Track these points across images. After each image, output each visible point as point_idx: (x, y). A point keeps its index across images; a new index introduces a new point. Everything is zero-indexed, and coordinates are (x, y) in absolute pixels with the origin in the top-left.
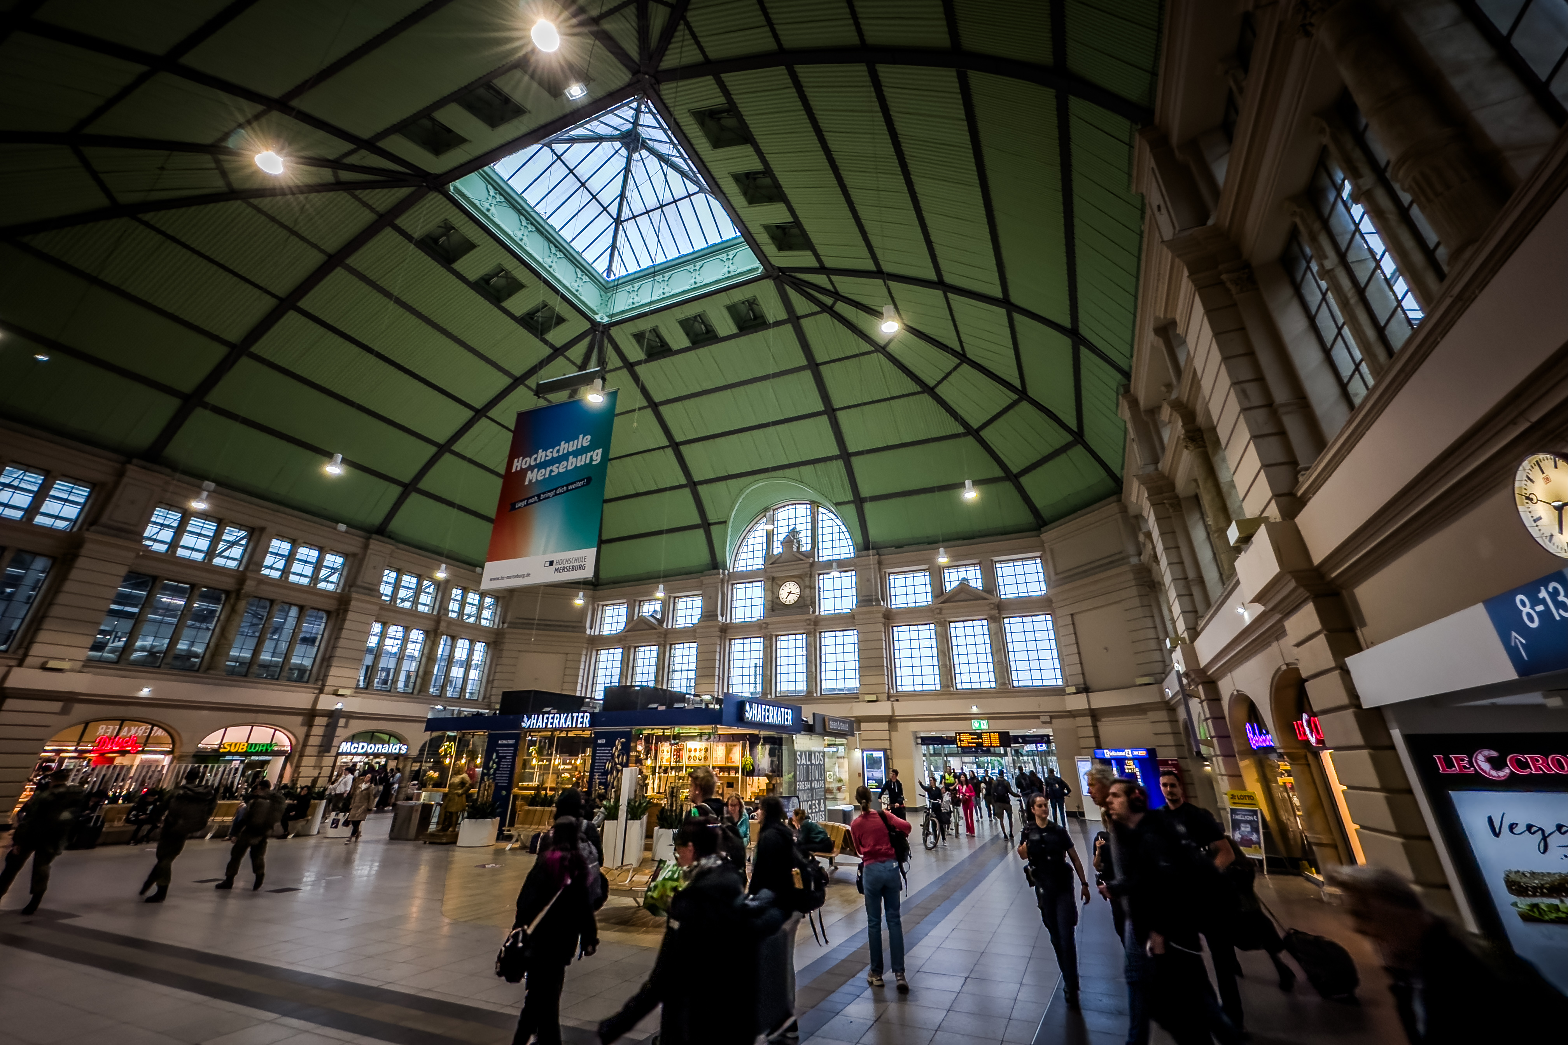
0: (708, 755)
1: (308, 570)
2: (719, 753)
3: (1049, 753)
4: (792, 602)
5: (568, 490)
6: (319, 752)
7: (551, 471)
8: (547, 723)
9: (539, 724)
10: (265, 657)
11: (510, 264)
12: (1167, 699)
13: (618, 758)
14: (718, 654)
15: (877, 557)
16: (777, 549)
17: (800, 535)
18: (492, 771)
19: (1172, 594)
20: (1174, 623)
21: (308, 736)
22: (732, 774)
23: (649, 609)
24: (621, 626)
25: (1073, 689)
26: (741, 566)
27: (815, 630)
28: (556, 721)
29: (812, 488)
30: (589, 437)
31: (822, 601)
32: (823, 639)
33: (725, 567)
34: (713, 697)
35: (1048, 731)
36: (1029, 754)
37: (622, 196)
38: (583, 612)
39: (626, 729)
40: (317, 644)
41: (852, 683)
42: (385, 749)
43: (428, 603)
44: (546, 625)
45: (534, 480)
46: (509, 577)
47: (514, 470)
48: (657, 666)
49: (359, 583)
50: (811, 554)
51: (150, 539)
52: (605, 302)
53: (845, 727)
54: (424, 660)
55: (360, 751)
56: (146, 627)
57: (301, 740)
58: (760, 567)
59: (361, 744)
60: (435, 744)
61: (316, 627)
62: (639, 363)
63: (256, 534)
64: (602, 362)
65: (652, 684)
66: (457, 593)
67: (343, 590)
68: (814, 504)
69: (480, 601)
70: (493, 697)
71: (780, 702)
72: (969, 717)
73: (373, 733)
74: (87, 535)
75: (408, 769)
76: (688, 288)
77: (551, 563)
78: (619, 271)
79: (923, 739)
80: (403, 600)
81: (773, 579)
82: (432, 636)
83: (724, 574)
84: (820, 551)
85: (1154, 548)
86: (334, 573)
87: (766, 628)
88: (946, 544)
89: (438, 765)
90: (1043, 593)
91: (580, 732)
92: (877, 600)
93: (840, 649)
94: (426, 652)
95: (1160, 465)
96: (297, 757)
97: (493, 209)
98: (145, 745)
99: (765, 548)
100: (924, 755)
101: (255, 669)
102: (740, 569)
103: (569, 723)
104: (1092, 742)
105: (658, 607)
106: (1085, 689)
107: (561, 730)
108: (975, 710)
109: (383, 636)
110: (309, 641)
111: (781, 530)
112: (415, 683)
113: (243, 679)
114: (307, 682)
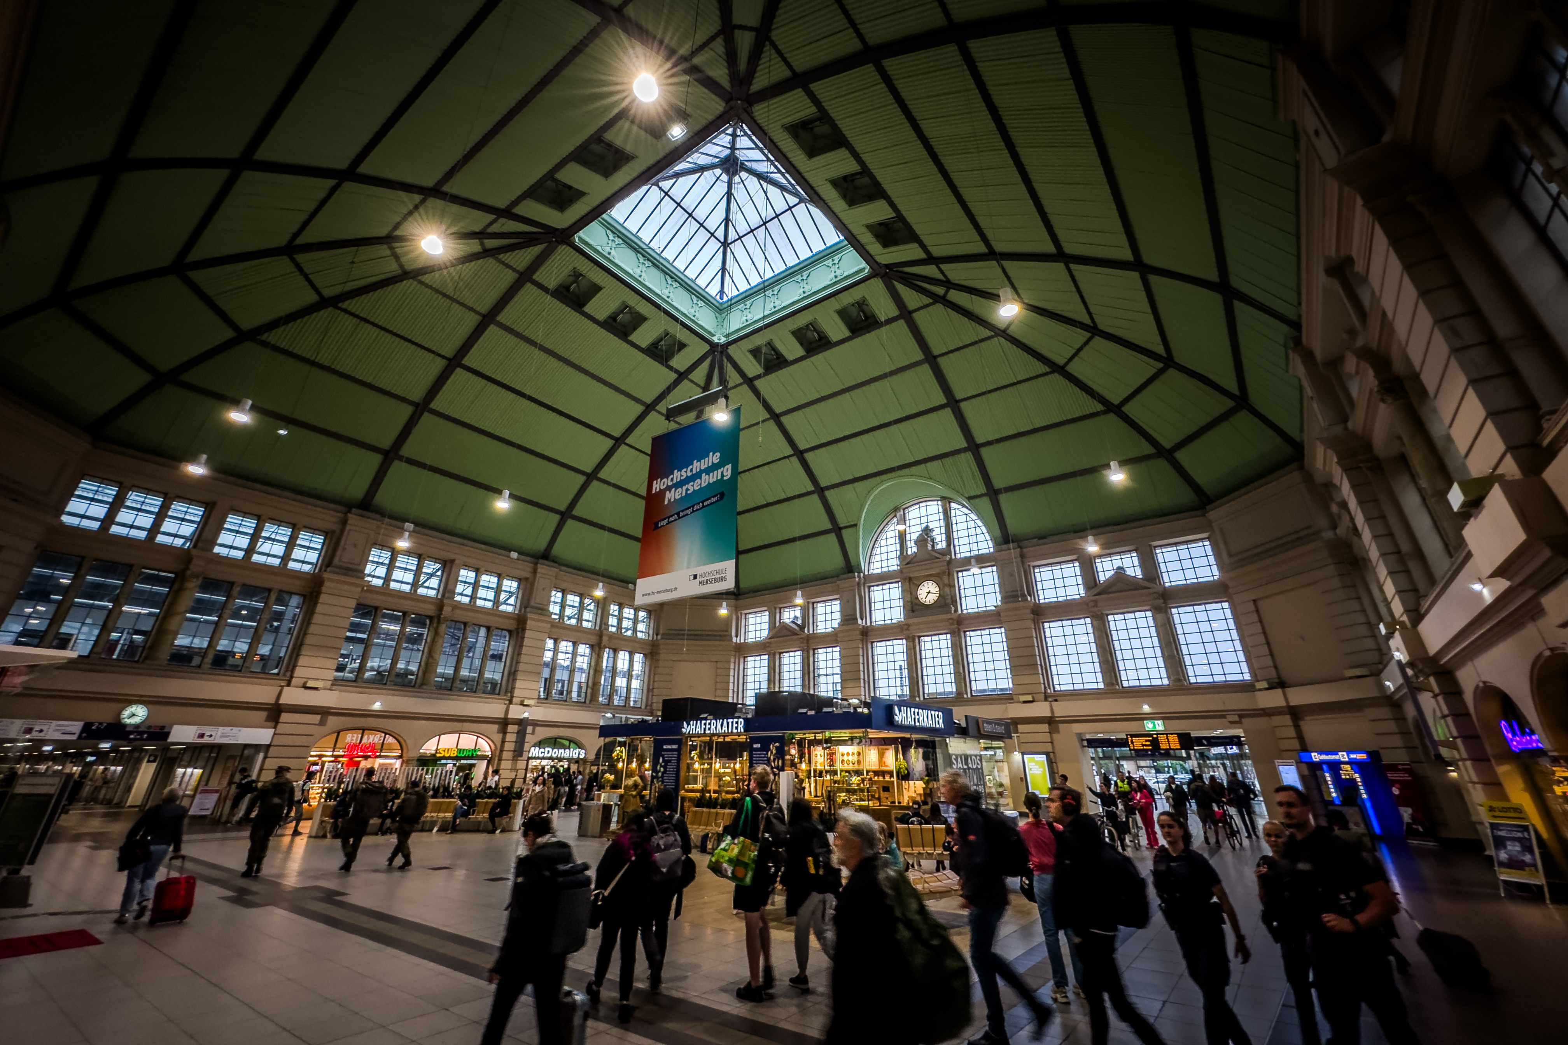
0: (861, 760)
1: (491, 595)
2: (872, 759)
3: (1242, 756)
4: (932, 602)
5: (704, 507)
6: (514, 757)
7: (687, 489)
8: (705, 729)
9: (698, 730)
10: (464, 673)
11: (633, 301)
12: (1388, 693)
13: (774, 762)
14: (861, 658)
15: (1018, 550)
16: (912, 549)
17: (934, 533)
18: (660, 774)
19: (1382, 572)
20: (1388, 604)
21: (503, 741)
22: (887, 778)
23: (789, 616)
24: (765, 634)
25: (1264, 685)
26: (876, 568)
27: (959, 630)
28: (713, 727)
29: (942, 484)
30: (718, 454)
31: (963, 599)
32: (968, 639)
33: (860, 571)
34: (861, 701)
35: (1239, 732)
36: (1218, 757)
37: (727, 220)
38: (727, 621)
39: (779, 733)
40: (503, 660)
41: (1004, 682)
42: (567, 753)
43: (591, 619)
44: (696, 636)
45: (672, 500)
46: (658, 592)
47: (654, 492)
48: (803, 670)
49: (533, 603)
50: (947, 552)
51: (369, 575)
52: (721, 324)
53: (1000, 730)
54: (592, 672)
55: (546, 755)
56: (374, 651)
57: (498, 746)
58: (895, 568)
59: (547, 749)
60: (608, 749)
61: (501, 645)
62: (758, 377)
63: (448, 565)
64: (723, 381)
65: (799, 690)
66: (614, 609)
67: (520, 611)
68: (946, 501)
69: (635, 615)
70: (654, 705)
71: (929, 704)
72: (1142, 718)
73: (556, 739)
74: (326, 575)
75: (587, 771)
76: (797, 298)
77: (695, 577)
78: (731, 292)
79: (1089, 741)
80: (570, 618)
81: (910, 579)
82: (597, 649)
83: (859, 577)
84: (957, 548)
85: (1352, 520)
86: (511, 596)
87: (907, 629)
88: (1094, 531)
89: (613, 769)
90: (1216, 578)
91: (736, 737)
92: (1024, 596)
93: (987, 648)
94: (593, 664)
95: (1350, 425)
96: (496, 761)
97: (613, 252)
98: (381, 751)
99: (898, 548)
100: (1093, 759)
101: (457, 683)
102: (875, 571)
103: (725, 729)
104: (1295, 744)
105: (798, 613)
106: (1280, 684)
107: (719, 735)
108: (1146, 708)
109: (556, 651)
110: (497, 657)
111: (913, 529)
112: (586, 693)
113: (449, 692)
114: (499, 694)
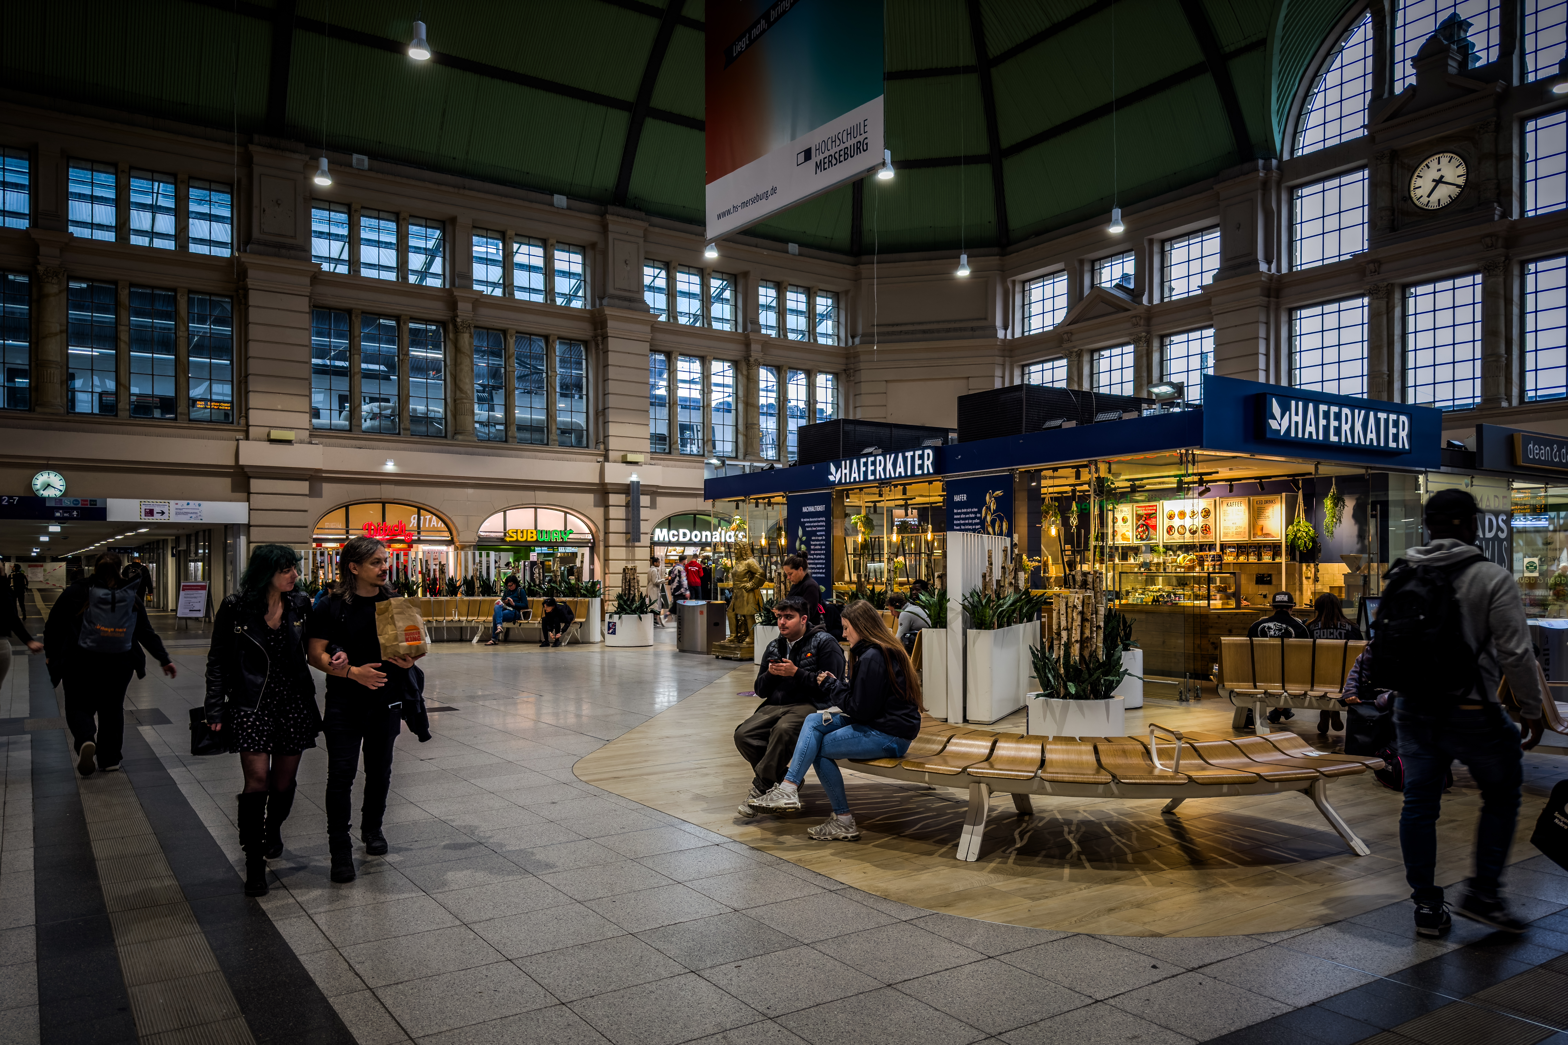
1: (537, 280)
6: (627, 541)
14: (1263, 343)
21: (607, 519)
23: (1113, 274)
24: (1061, 316)
26: (1311, 143)
33: (1269, 154)
39: (1003, 471)
43: (727, 316)
48: (1137, 380)
49: (611, 290)
54: (741, 411)
55: (681, 539)
57: (601, 527)
58: (1358, 134)
59: (681, 531)
66: (767, 294)
67: (593, 304)
69: (808, 303)
73: (695, 515)
74: (245, 258)
82: (744, 369)
83: (1267, 167)
86: (574, 280)
87: (1375, 272)
94: (741, 395)
96: (602, 548)
98: (419, 534)
99: (1370, 85)
101: (515, 432)
102: (1307, 152)
105: (1130, 268)
113: (505, 445)
114: (587, 447)
